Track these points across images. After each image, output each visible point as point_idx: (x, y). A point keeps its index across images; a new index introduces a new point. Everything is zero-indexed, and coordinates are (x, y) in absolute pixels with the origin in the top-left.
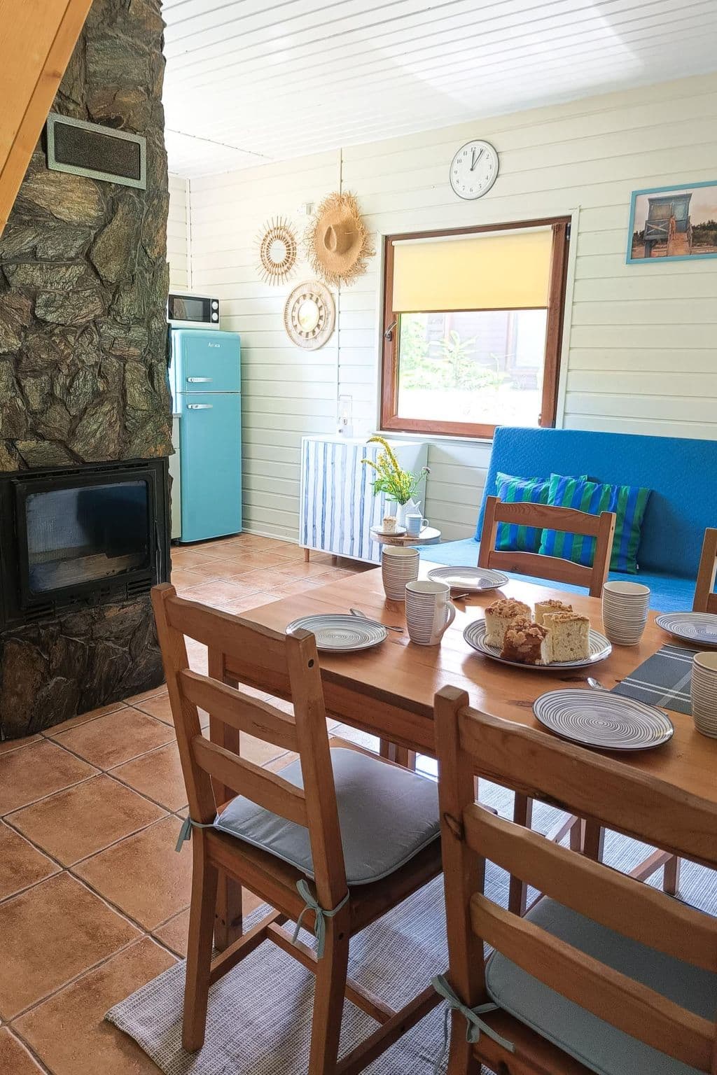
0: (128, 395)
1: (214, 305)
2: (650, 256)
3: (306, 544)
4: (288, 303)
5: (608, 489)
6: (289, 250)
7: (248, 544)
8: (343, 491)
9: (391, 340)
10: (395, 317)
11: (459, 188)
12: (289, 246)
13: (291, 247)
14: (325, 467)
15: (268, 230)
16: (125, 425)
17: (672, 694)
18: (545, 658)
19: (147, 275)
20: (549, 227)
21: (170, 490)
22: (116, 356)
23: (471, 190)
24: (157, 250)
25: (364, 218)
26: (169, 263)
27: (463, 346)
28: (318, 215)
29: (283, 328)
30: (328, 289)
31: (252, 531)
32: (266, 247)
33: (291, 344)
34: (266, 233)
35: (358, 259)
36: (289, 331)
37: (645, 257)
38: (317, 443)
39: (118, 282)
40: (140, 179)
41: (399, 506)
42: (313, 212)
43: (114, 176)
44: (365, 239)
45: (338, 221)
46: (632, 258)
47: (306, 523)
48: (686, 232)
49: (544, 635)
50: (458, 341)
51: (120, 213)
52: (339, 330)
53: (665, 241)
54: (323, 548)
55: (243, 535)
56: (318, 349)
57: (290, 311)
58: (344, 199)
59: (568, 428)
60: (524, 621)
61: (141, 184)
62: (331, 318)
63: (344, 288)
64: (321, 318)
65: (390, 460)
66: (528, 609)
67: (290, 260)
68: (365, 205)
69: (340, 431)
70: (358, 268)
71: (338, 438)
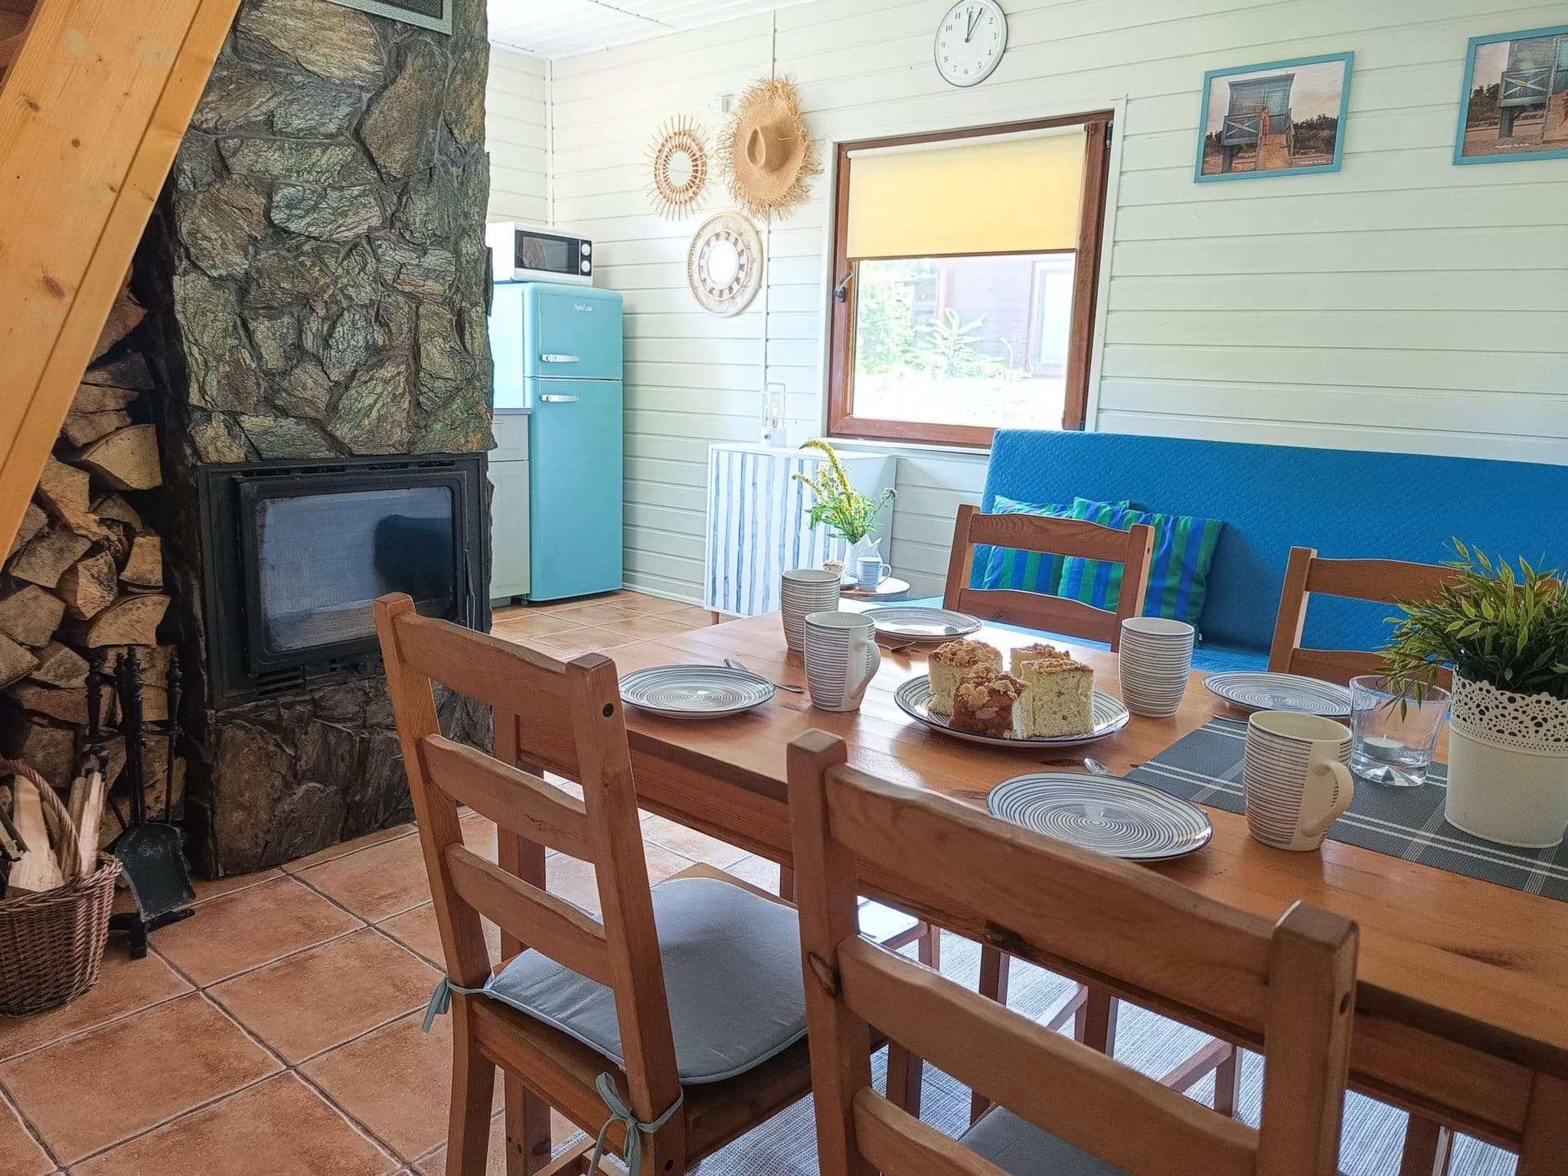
0: (423, 354)
1: (585, 249)
2: (1230, 170)
3: (713, 604)
4: (693, 246)
5: (1160, 520)
6: (697, 165)
7: (631, 605)
8: (768, 526)
9: (844, 301)
10: (850, 267)
11: (947, 68)
12: (696, 160)
13: (699, 162)
14: (742, 489)
15: (666, 135)
16: (418, 400)
17: (1217, 784)
18: (1020, 728)
19: (454, 170)
20: (1080, 127)
21: (489, 505)
22: (403, 293)
23: (966, 72)
24: (469, 131)
25: (806, 116)
26: (488, 153)
27: (964, 330)
28: (740, 112)
29: (687, 283)
30: (752, 225)
31: (639, 588)
32: (662, 161)
33: (697, 307)
34: (661, 141)
35: (798, 180)
36: (694, 289)
37: (1223, 172)
38: (731, 453)
39: (407, 175)
40: (441, 18)
41: (849, 544)
42: (732, 108)
43: (399, 10)
44: (808, 148)
45: (768, 121)
46: (1204, 173)
47: (714, 573)
48: (1284, 133)
49: (1018, 692)
50: (955, 323)
51: (409, 70)
52: (768, 287)
53: (1252, 146)
54: (738, 610)
55: (625, 594)
56: (738, 314)
57: (696, 258)
58: (778, 89)
59: (1102, 430)
60: (988, 670)
61: (444, 26)
62: (756, 266)
63: (776, 224)
64: (741, 267)
65: (835, 476)
66: (997, 655)
67: (697, 181)
68: (809, 97)
69: (766, 437)
70: (797, 193)
71: (763, 446)
